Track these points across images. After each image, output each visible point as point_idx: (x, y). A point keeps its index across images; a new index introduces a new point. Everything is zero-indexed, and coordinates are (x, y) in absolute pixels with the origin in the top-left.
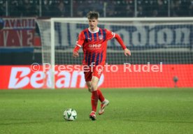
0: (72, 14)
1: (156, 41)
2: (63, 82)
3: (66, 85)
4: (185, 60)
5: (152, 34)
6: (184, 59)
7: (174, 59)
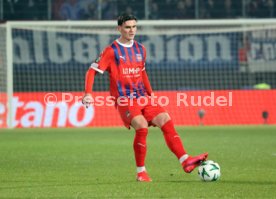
0: (50, 16)
1: (178, 55)
2: (31, 118)
3: (37, 123)
4: (219, 84)
5: (172, 45)
6: (217, 82)
7: (197, 82)
